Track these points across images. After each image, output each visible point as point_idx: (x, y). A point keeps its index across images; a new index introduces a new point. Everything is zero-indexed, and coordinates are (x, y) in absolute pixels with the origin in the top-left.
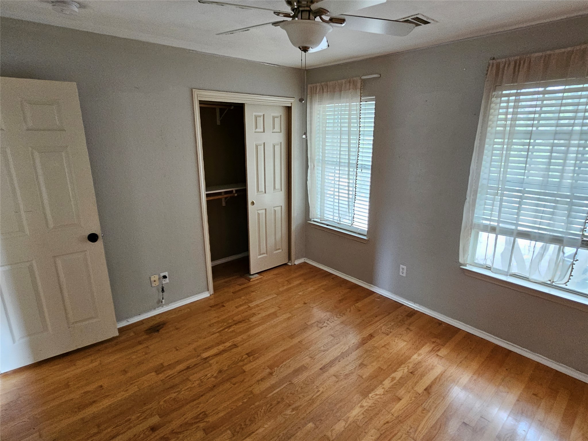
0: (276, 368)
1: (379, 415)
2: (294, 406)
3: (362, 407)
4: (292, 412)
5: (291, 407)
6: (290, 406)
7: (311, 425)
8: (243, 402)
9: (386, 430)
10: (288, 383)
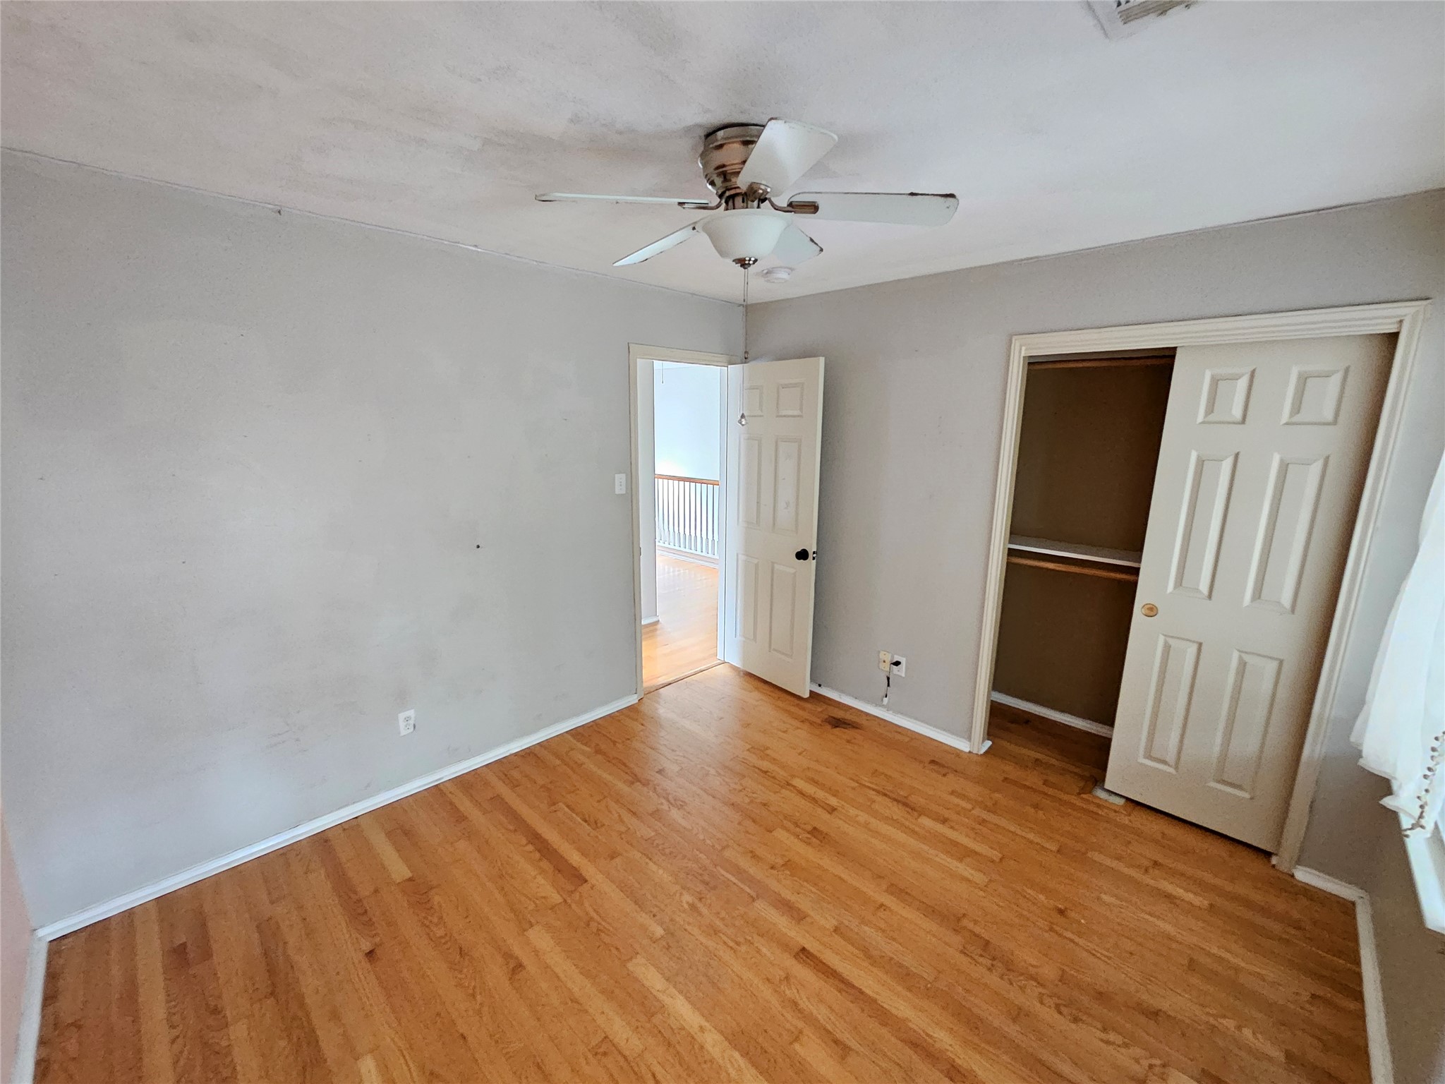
0: (788, 873)
1: (678, 1067)
2: (699, 905)
3: (702, 1029)
4: (688, 903)
5: (696, 902)
6: (700, 899)
7: (659, 931)
8: (704, 840)
9: (639, 1075)
10: (754, 894)
